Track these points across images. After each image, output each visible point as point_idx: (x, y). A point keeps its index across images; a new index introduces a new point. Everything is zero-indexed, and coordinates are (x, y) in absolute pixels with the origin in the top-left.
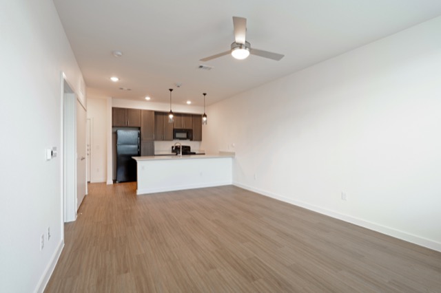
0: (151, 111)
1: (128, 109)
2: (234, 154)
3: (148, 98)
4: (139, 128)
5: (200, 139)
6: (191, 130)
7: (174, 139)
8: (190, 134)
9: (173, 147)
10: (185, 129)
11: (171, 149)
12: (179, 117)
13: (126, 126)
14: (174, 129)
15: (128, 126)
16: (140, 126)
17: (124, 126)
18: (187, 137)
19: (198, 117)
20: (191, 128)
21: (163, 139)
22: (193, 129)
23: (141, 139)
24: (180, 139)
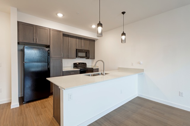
0: (60, 31)
1: (36, 26)
2: (143, 70)
3: (60, 15)
4: (48, 47)
5: (93, 58)
6: (89, 51)
7: (76, 57)
8: (88, 54)
9: (74, 64)
10: (84, 50)
11: (73, 65)
12: (80, 40)
13: (34, 43)
14: (76, 50)
15: (37, 43)
16: (49, 44)
17: (32, 43)
18: (86, 56)
19: (92, 41)
20: (88, 49)
21: (68, 57)
22: (90, 50)
23: (51, 57)
24: (80, 58)
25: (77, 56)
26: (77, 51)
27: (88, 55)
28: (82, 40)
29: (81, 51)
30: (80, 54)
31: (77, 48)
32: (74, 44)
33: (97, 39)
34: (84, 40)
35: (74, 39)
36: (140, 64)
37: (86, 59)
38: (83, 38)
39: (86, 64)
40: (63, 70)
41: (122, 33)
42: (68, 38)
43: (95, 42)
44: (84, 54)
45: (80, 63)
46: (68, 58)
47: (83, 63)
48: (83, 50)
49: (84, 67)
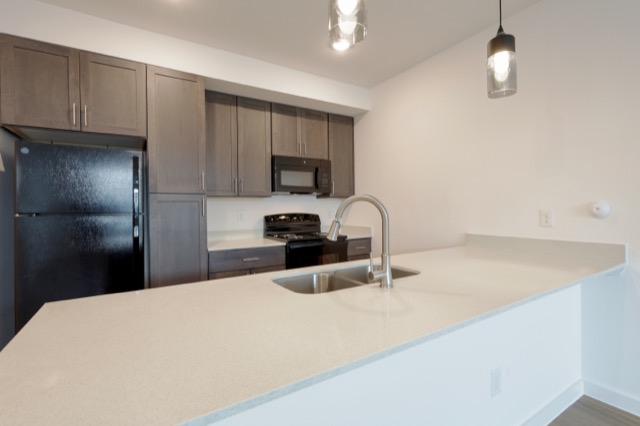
0: (192, 78)
2: (618, 253)
4: (144, 147)
5: (349, 193)
6: (327, 164)
7: (273, 190)
8: (325, 175)
9: (267, 219)
10: (307, 159)
11: (261, 225)
12: (287, 119)
13: (74, 128)
14: (273, 158)
15: (84, 129)
16: (143, 134)
17: (63, 128)
18: (316, 185)
19: (342, 122)
20: (326, 158)
21: (238, 192)
22: (331, 159)
23: (150, 190)
24: (292, 193)
25: (275, 186)
26: (278, 164)
27: (323, 181)
28: (299, 119)
29: (294, 164)
30: (288, 178)
31: (275, 153)
32: (263, 135)
33: (363, 113)
34: (304, 119)
35: (262, 113)
36: (596, 216)
37: (318, 197)
38: (301, 109)
39: (315, 219)
40: (211, 249)
41: (494, 34)
42: (234, 108)
43: (357, 127)
44: (305, 179)
45: (291, 216)
46: (238, 196)
47: (306, 217)
48: (302, 159)
49: (310, 234)
